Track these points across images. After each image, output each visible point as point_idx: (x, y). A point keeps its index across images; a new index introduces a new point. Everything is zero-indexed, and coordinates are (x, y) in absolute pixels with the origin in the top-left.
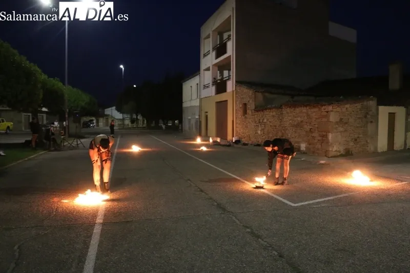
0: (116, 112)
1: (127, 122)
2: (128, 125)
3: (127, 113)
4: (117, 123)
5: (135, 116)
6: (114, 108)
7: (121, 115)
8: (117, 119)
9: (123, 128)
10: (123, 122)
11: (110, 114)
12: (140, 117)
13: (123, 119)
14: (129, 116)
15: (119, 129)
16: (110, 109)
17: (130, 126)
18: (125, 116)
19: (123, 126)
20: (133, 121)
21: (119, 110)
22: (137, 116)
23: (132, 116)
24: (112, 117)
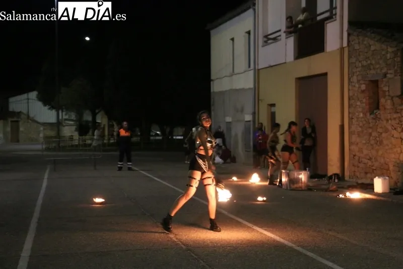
0: (40, 104)
1: (69, 131)
2: (71, 138)
3: (68, 108)
4: (41, 135)
5: (88, 117)
6: (33, 95)
7: (54, 112)
8: (44, 124)
9: (59, 148)
10: (59, 131)
11: (25, 111)
12: (102, 119)
13: (59, 124)
14: (73, 116)
15: (48, 149)
16: (25, 96)
17: (76, 143)
18: (63, 115)
19: (56, 143)
20: (83, 129)
21: (47, 99)
22: (94, 116)
23: (80, 115)
24: (28, 117)
